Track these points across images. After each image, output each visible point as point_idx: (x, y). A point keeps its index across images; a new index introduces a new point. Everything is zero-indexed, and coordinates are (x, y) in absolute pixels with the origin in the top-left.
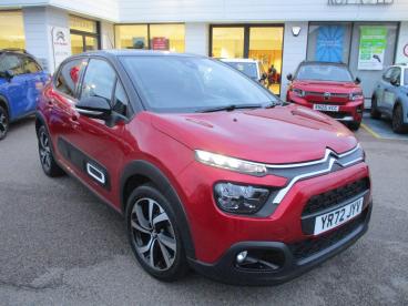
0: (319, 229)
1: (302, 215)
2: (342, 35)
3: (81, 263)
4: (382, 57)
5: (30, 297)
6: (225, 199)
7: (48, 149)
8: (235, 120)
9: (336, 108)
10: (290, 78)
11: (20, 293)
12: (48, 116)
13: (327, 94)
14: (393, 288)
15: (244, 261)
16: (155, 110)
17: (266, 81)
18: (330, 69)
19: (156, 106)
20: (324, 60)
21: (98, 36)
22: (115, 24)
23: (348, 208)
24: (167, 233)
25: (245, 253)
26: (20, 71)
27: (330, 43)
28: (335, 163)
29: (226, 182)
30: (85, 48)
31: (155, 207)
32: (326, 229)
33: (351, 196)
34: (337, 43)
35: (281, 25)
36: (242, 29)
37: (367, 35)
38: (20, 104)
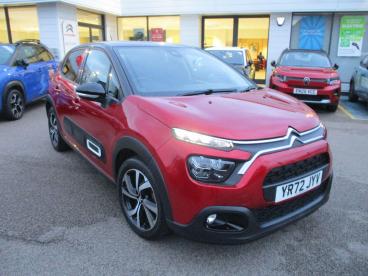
0: (280, 197)
1: (264, 184)
2: (323, 25)
3: (80, 223)
4: (360, 44)
5: (37, 249)
6: (198, 170)
7: (56, 127)
8: (210, 103)
9: (315, 92)
10: (273, 64)
11: (30, 246)
12: (55, 99)
13: (307, 79)
14: (348, 251)
15: (214, 223)
16: (142, 94)
17: (253, 67)
18: (311, 56)
19: (143, 90)
20: (307, 48)
21: (103, 27)
22: (118, 17)
23: (307, 180)
24: (151, 199)
25: (215, 216)
26: (35, 59)
27: (312, 32)
28: (296, 140)
29: (199, 155)
30: (91, 38)
31: (141, 176)
32: (286, 197)
33: (311, 170)
34: (319, 32)
35: (267, 16)
36: (232, 20)
37: (347, 25)
38: (35, 88)
